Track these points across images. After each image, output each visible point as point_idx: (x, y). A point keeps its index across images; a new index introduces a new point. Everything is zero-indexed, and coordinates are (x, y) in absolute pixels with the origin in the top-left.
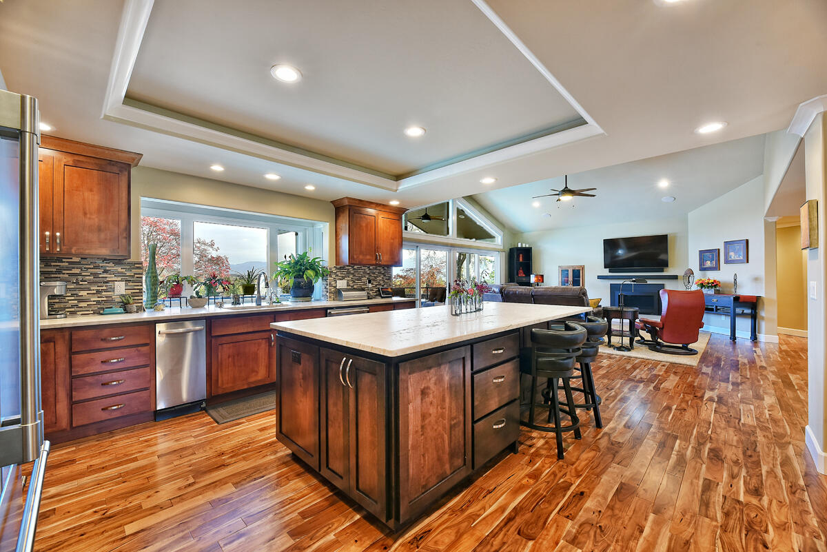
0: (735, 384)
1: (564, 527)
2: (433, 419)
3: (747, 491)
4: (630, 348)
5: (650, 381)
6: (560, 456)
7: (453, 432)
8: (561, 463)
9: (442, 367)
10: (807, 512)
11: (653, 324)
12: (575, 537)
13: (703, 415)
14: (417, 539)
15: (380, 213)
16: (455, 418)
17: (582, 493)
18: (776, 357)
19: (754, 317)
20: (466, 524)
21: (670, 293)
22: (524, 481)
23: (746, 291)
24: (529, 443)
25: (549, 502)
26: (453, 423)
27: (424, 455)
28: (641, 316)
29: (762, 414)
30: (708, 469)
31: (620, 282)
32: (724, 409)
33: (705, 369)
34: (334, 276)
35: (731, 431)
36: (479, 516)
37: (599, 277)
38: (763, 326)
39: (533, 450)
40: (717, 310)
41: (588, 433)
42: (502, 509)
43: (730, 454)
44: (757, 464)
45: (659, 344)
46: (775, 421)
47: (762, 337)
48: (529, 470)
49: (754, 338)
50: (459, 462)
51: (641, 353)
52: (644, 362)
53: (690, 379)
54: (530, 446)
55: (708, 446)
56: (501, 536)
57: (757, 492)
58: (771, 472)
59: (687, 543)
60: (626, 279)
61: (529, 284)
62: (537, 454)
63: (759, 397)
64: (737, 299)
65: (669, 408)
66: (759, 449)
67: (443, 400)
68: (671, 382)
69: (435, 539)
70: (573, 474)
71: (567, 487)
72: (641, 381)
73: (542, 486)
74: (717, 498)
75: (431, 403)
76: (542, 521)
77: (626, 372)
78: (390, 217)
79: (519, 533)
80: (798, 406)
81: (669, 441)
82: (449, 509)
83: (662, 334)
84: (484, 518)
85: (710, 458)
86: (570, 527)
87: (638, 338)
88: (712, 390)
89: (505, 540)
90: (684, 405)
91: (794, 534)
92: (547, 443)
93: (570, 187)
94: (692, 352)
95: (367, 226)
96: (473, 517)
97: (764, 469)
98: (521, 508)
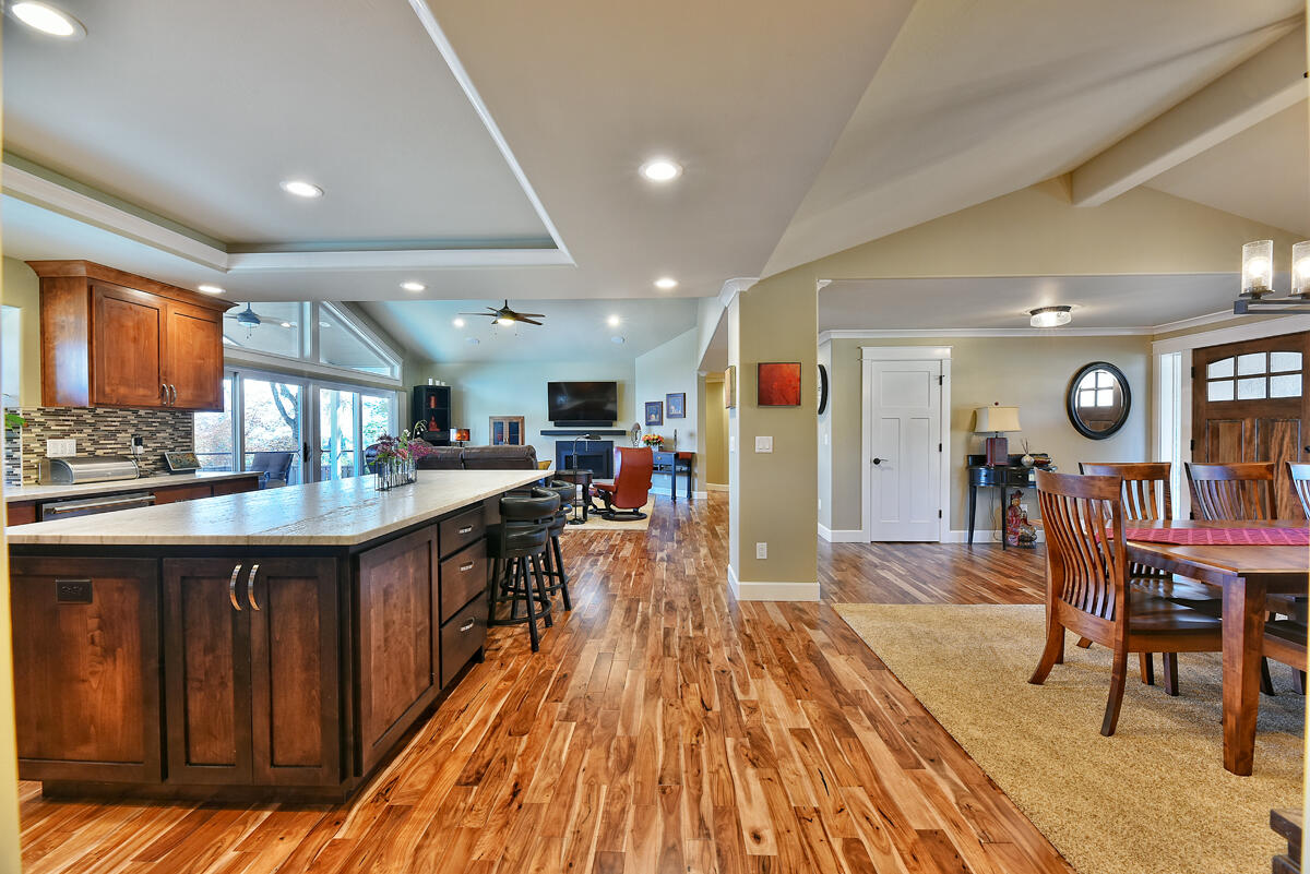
0: (679, 542)
1: (555, 710)
2: (397, 626)
3: (695, 628)
4: (584, 520)
5: (609, 552)
6: (535, 648)
7: (419, 643)
8: (537, 655)
9: (407, 555)
10: (731, 630)
11: (607, 489)
12: (568, 714)
13: (657, 576)
14: (383, 794)
15: (170, 304)
16: (421, 623)
17: (565, 676)
18: (705, 512)
19: (689, 474)
20: (444, 752)
21: (622, 450)
22: (500, 687)
23: (684, 447)
24: (494, 647)
25: (534, 695)
26: (419, 630)
27: (387, 679)
28: (593, 481)
29: (699, 563)
30: (666, 619)
31: (573, 439)
32: (672, 566)
33: (654, 532)
34: (37, 430)
35: (679, 583)
36: (457, 738)
37: (543, 433)
38: (696, 482)
39: (501, 654)
40: (661, 468)
41: (558, 617)
42: (484, 721)
43: (680, 603)
44: (699, 605)
45: (613, 511)
46: (707, 567)
47: (696, 495)
48: (503, 673)
49: (690, 496)
50: (425, 682)
51: (596, 524)
52: (600, 534)
53: (643, 544)
54: (497, 650)
55: (664, 600)
56: (490, 746)
57: (700, 627)
58: (708, 609)
59: (658, 680)
60: (578, 435)
61: (446, 442)
62: (508, 655)
63: (697, 551)
64: (677, 455)
65: (629, 575)
66: (699, 593)
67: (408, 601)
68: (628, 550)
69: (409, 783)
70: (552, 661)
71: (549, 674)
72: (600, 554)
73: (521, 682)
74: (675, 640)
75: (395, 606)
76: (531, 714)
77: (584, 545)
78: (194, 314)
79: (510, 735)
80: (721, 552)
81: (634, 605)
82: (414, 747)
83: (615, 497)
84: (465, 738)
85: (667, 611)
86: (561, 708)
87: (591, 507)
88: (662, 550)
89: (497, 746)
90: (641, 570)
91: (725, 648)
92: (515, 640)
93: (512, 308)
94: (642, 517)
95: (138, 326)
96: (451, 742)
97: (704, 607)
98: (506, 712)
